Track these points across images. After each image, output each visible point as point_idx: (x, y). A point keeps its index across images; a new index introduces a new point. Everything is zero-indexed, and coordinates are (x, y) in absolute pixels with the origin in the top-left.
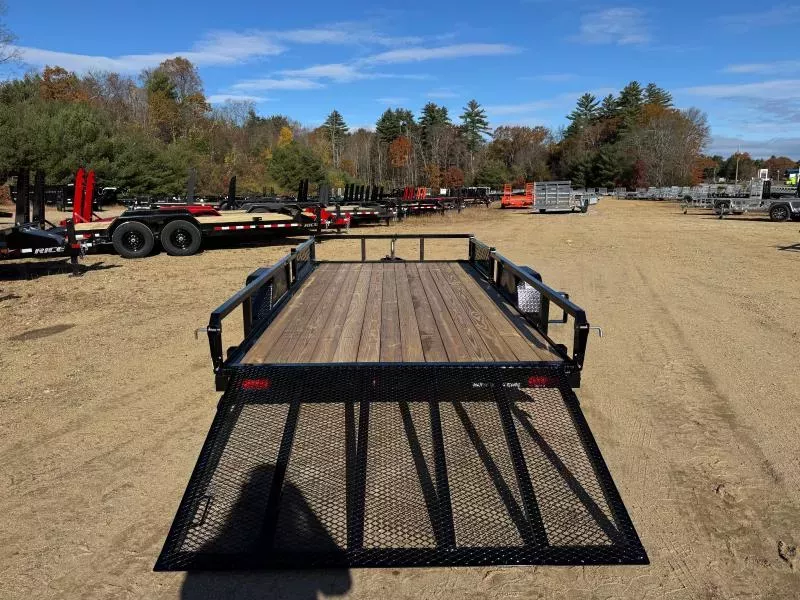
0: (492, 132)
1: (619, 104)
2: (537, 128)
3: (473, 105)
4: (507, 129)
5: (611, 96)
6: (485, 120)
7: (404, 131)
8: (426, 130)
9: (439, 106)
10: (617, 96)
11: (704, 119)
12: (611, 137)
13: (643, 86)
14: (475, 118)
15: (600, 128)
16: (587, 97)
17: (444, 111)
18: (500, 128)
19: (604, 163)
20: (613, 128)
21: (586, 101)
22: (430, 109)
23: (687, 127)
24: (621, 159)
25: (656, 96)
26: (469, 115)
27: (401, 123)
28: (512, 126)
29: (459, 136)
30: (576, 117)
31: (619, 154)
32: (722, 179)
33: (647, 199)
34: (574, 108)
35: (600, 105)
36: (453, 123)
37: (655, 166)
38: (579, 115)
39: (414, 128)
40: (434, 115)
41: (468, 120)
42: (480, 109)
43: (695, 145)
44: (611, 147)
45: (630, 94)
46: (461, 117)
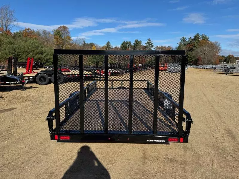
0: (155, 48)
1: (193, 40)
2: (168, 47)
3: (149, 40)
5: (191, 37)
6: (153, 44)
7: (128, 47)
8: (135, 47)
9: (139, 40)
10: (193, 37)
11: (219, 44)
12: (191, 50)
13: (201, 35)
14: (150, 44)
15: (187, 47)
16: (183, 38)
17: (141, 42)
18: (158, 46)
19: (189, 57)
20: (191, 47)
21: (183, 39)
22: (136, 41)
23: (214, 47)
24: (194, 56)
25: (205, 38)
26: (148, 43)
27: (128, 45)
28: (161, 46)
29: (145, 49)
30: (180, 43)
31: (193, 55)
32: (225, 63)
33: (202, 68)
34: (180, 41)
35: (187, 40)
36: (143, 45)
37: (204, 58)
38: (181, 43)
39: (132, 47)
40: (137, 43)
41: (148, 44)
42: (151, 41)
43: (216, 52)
44: (191, 53)
45: (197, 37)
46: (146, 43)
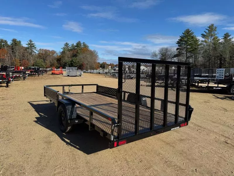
0: (38, 50)
1: (76, 47)
2: (52, 50)
3: (31, 41)
4: (43, 50)
5: (73, 44)
6: (35, 46)
7: (4, 47)
8: (13, 47)
9: (18, 40)
10: (75, 44)
11: (97, 52)
12: (75, 56)
13: (82, 42)
14: (31, 45)
15: (71, 52)
16: (67, 43)
17: (20, 42)
18: (41, 49)
19: (74, 62)
20: (75, 53)
21: (67, 44)
22: (14, 41)
23: (93, 54)
24: (78, 62)
25: (86, 46)
26: (29, 44)
27: (3, 44)
28: (44, 49)
29: (26, 50)
30: (64, 48)
31: (77, 60)
32: (101, 68)
33: (88, 73)
34: (63, 46)
35: (70, 46)
36: (23, 46)
37: (87, 64)
38: (65, 48)
39: (8, 46)
40: (16, 43)
41: (29, 45)
42: (33, 43)
43: (95, 59)
44: (75, 58)
45: (78, 44)
46: (27, 44)
